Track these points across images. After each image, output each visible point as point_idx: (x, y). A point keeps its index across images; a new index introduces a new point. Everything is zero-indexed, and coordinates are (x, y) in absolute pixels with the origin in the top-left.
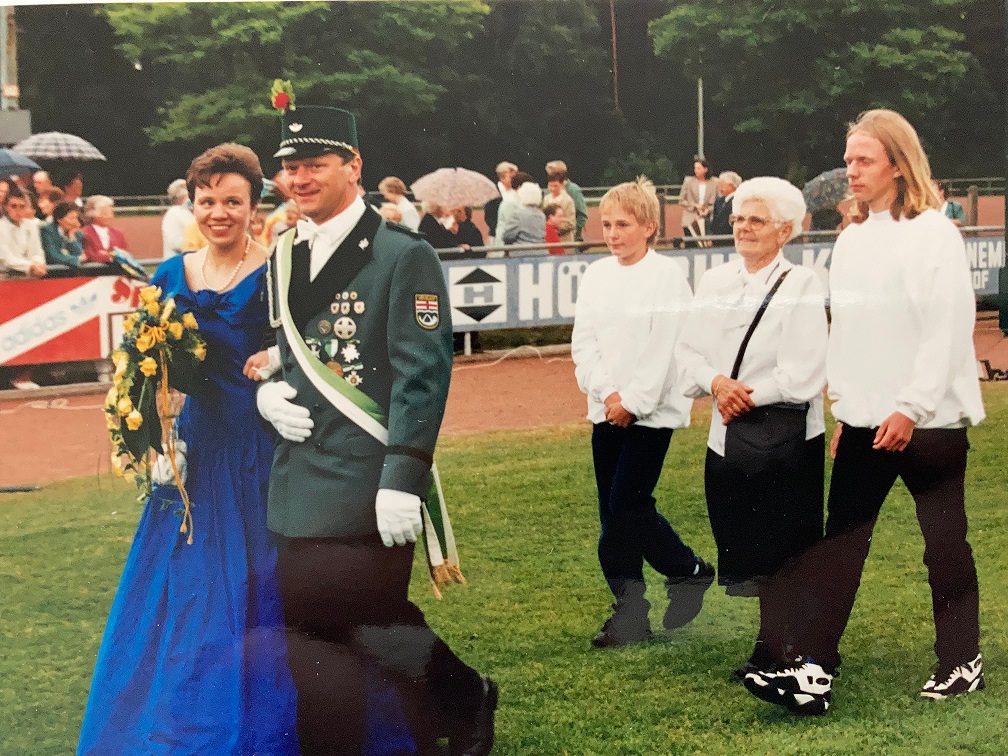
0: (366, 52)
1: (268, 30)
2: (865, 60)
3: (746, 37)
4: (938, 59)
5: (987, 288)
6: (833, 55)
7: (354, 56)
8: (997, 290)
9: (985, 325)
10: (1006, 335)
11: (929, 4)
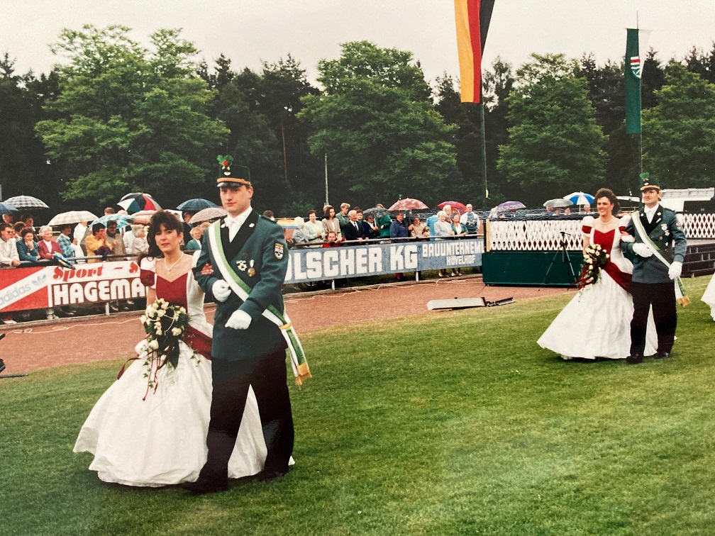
0: (169, 153)
1: (123, 142)
2: (410, 157)
3: (355, 145)
4: (443, 156)
5: (475, 263)
6: (395, 154)
7: (164, 155)
8: (480, 264)
9: (474, 281)
10: (486, 285)
11: (438, 131)
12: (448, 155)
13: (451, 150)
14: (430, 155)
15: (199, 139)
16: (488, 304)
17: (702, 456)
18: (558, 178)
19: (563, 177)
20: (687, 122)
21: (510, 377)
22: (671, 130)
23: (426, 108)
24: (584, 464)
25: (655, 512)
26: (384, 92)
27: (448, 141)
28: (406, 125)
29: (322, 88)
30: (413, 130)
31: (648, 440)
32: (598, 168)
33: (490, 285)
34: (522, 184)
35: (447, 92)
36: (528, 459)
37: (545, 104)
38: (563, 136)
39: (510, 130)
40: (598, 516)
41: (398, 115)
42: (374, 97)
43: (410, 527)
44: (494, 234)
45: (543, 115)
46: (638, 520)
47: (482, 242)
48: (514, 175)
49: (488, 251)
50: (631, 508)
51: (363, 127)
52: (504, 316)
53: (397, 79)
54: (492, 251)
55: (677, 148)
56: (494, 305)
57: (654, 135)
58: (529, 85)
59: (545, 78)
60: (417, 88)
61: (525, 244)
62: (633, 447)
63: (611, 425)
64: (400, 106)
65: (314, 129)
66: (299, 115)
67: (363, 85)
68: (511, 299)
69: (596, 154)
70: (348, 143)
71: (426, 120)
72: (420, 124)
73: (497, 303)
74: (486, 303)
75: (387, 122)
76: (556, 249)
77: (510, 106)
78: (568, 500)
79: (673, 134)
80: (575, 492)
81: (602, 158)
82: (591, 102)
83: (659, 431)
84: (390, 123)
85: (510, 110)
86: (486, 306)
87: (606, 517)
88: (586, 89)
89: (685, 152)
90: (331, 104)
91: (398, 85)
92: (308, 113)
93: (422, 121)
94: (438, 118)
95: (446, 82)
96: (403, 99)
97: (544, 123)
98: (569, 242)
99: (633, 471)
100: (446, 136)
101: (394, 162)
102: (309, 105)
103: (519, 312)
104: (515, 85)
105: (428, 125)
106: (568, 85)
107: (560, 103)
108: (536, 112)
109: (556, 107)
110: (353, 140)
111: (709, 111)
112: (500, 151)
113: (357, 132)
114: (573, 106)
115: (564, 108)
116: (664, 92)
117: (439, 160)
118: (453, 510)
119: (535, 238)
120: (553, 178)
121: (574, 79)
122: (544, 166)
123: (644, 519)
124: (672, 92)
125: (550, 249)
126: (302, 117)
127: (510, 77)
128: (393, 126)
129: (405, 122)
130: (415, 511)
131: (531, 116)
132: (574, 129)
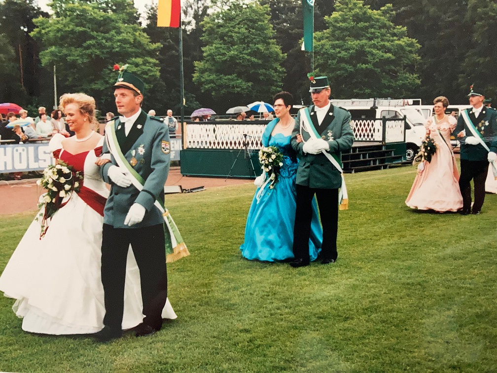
3: (77, 60)
8: (178, 159)
9: (174, 172)
10: (184, 176)
11: (145, 49)
12: (152, 69)
13: (155, 65)
14: (139, 69)
16: (184, 191)
17: (352, 319)
18: (243, 89)
19: (247, 88)
20: (353, 43)
21: (199, 250)
22: (338, 50)
23: (135, 30)
24: (256, 321)
25: (311, 360)
26: (101, 16)
27: (152, 57)
28: (119, 44)
29: (51, 12)
30: (125, 48)
31: (308, 304)
32: (276, 81)
33: (187, 176)
34: (213, 94)
35: (153, 18)
36: (212, 315)
37: (234, 27)
38: (248, 54)
39: (203, 49)
40: (266, 361)
41: (113, 35)
42: (92, 21)
43: (116, 365)
44: (190, 136)
45: (231, 37)
46: (297, 366)
47: (181, 141)
48: (207, 87)
49: (185, 148)
50: (292, 356)
51: (85, 45)
52: (196, 201)
53: (112, 6)
54: (188, 148)
55: (343, 65)
56: (189, 192)
57: (323, 54)
58: (220, 12)
59: (234, 5)
60: (128, 14)
61: (214, 143)
62: (296, 308)
63: (280, 290)
64: (114, 28)
65: (45, 46)
66: (32, 34)
67: (84, 11)
68: (202, 187)
69: (276, 70)
70: (72, 58)
71: (135, 39)
72: (130, 43)
73: (192, 190)
74: (182, 190)
75: (104, 41)
76: (239, 148)
77: (204, 29)
78: (242, 348)
79: (339, 52)
80: (248, 342)
81: (280, 72)
82: (272, 26)
83: (318, 297)
84: (106, 42)
85: (205, 32)
86: (182, 192)
87: (271, 362)
88: (268, 15)
89: (350, 68)
90: (58, 26)
91: (113, 11)
92: (39, 32)
93: (132, 41)
94: (145, 39)
95: (152, 8)
96: (117, 22)
97: (233, 44)
98: (250, 143)
99: (296, 328)
100: (151, 53)
101: (109, 74)
102: (40, 26)
103: (208, 198)
104: (209, 11)
105: (137, 44)
106: (254, 11)
107: (246, 26)
108: (226, 34)
109: (243, 30)
110: (75, 55)
111: (372, 33)
112: (195, 67)
113: (79, 49)
114: (257, 29)
115: (250, 31)
116: (334, 18)
117: (145, 73)
118: (151, 353)
119: (223, 138)
120: (239, 89)
121: (259, 6)
122: (232, 80)
123: (302, 365)
124: (340, 18)
125: (235, 148)
126: (35, 36)
127: (206, 5)
128: (108, 44)
129: (119, 41)
130: (121, 353)
131: (222, 37)
132: (258, 48)
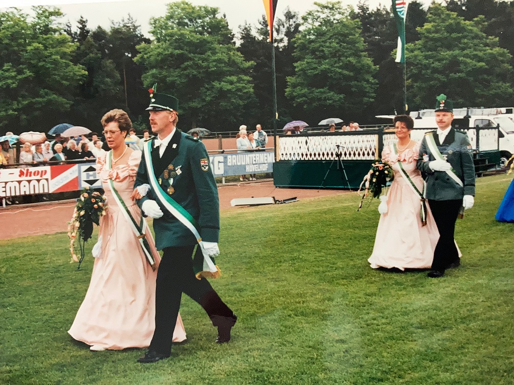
1: (13, 83)
2: (218, 88)
3: (176, 80)
4: (243, 87)
5: (268, 170)
8: (271, 171)
9: (268, 184)
10: (276, 187)
11: (239, 68)
12: (246, 86)
13: (249, 82)
14: (233, 86)
15: (66, 80)
16: (278, 202)
17: (451, 328)
18: (335, 101)
19: (338, 101)
20: (446, 54)
21: (294, 260)
22: (432, 60)
23: (229, 49)
24: (352, 331)
25: (409, 372)
26: (198, 39)
27: (246, 75)
28: (214, 64)
29: (152, 38)
30: (220, 67)
31: (405, 314)
32: (368, 92)
33: (280, 187)
34: (305, 107)
35: (247, 36)
36: (307, 325)
37: (325, 42)
38: (340, 67)
39: (295, 65)
40: (363, 372)
41: (209, 56)
42: (190, 43)
43: (214, 371)
44: (283, 149)
45: (323, 51)
46: (395, 377)
47: (273, 154)
48: (299, 100)
49: (278, 160)
50: (390, 367)
51: (183, 66)
52: (289, 212)
53: (208, 28)
54: (280, 160)
55: (436, 75)
56: (282, 203)
57: (416, 65)
58: (311, 28)
59: (324, 20)
60: (222, 35)
61: (307, 155)
62: (393, 319)
63: (375, 301)
64: (210, 49)
65: (147, 69)
66: (135, 59)
67: (182, 35)
68: (295, 198)
69: (368, 81)
70: (171, 79)
71: (229, 59)
72: (225, 63)
73: (284, 201)
74: (275, 201)
75: (200, 62)
76: (332, 159)
77: (296, 45)
78: (338, 359)
79: (433, 63)
80: (344, 352)
81: (372, 84)
82: (363, 39)
83: (415, 307)
84: (203, 62)
85: (296, 48)
86: (276, 203)
87: (368, 373)
88: (359, 28)
89: (442, 78)
90: (158, 50)
91: (209, 33)
92: (142, 57)
93: (227, 60)
94: (239, 58)
95: (246, 28)
96: (212, 43)
97: (324, 57)
98: (343, 153)
99: (392, 338)
100: (245, 71)
101: (206, 92)
102: (143, 51)
103: (301, 209)
104: (301, 28)
105: (232, 63)
106: (344, 25)
107: (337, 41)
108: (316, 50)
109: (334, 44)
110: (174, 76)
111: (465, 44)
112: (287, 82)
113: (178, 70)
114: (348, 43)
115: (341, 45)
116: (426, 29)
117: (239, 90)
118: (247, 360)
119: (315, 150)
120: (331, 102)
121: (351, 21)
122: (324, 92)
123: (400, 377)
124: (432, 29)
125: (328, 159)
126: (138, 61)
127: (298, 22)
128: (204, 64)
129: (214, 61)
130: (218, 359)
131: (313, 52)
132: (349, 61)
